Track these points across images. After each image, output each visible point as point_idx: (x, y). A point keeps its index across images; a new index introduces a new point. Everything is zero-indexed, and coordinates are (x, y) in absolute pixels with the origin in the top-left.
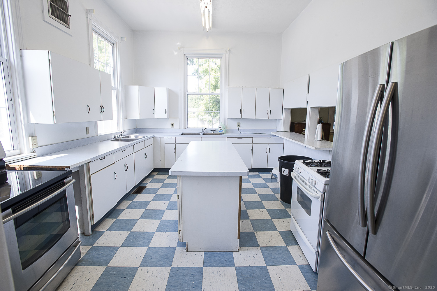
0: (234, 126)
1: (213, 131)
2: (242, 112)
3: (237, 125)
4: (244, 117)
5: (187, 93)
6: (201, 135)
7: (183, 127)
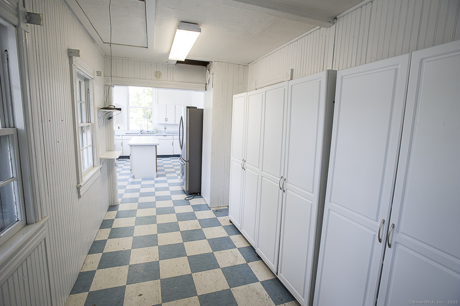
0: (162, 128)
1: (148, 132)
2: (166, 120)
3: (164, 128)
4: (168, 123)
5: (129, 107)
6: (140, 134)
7: (126, 129)
